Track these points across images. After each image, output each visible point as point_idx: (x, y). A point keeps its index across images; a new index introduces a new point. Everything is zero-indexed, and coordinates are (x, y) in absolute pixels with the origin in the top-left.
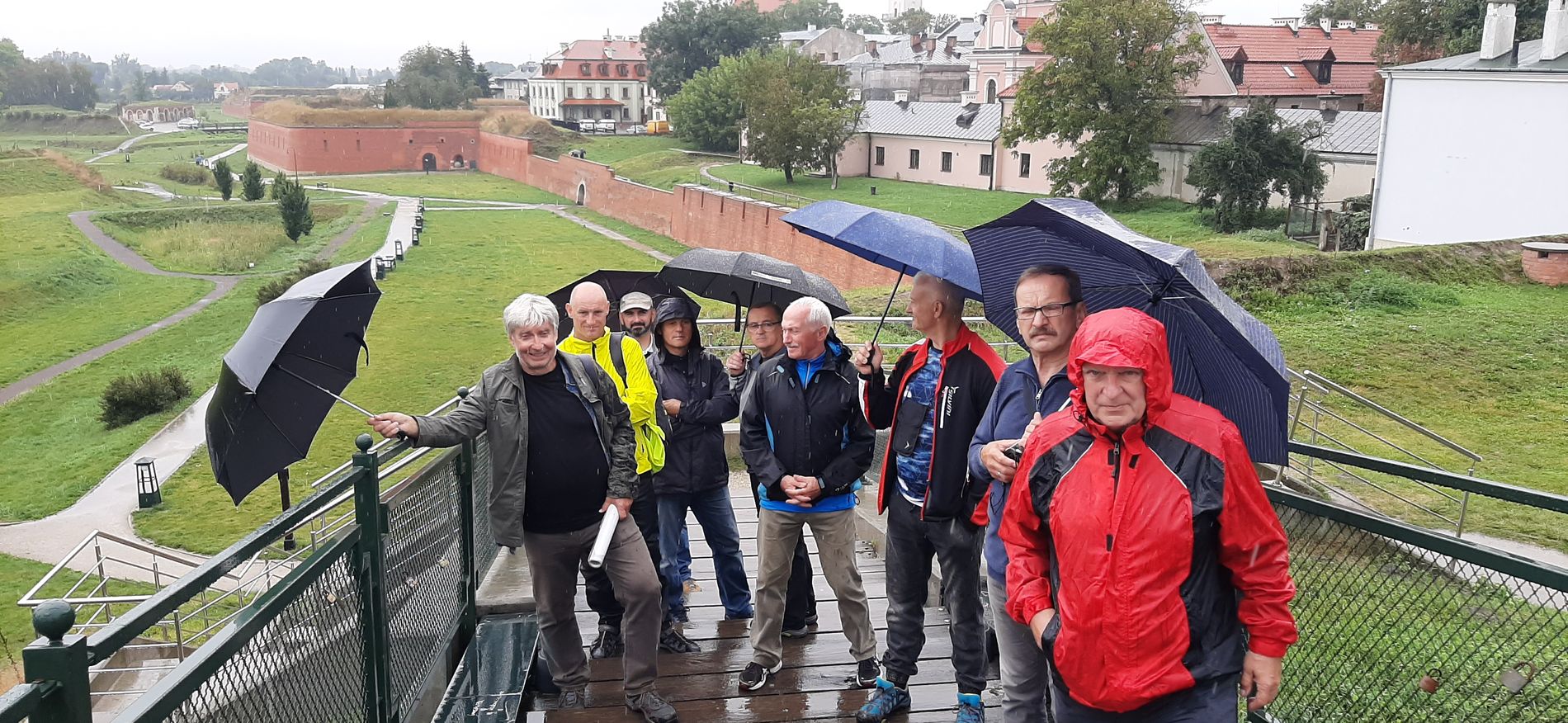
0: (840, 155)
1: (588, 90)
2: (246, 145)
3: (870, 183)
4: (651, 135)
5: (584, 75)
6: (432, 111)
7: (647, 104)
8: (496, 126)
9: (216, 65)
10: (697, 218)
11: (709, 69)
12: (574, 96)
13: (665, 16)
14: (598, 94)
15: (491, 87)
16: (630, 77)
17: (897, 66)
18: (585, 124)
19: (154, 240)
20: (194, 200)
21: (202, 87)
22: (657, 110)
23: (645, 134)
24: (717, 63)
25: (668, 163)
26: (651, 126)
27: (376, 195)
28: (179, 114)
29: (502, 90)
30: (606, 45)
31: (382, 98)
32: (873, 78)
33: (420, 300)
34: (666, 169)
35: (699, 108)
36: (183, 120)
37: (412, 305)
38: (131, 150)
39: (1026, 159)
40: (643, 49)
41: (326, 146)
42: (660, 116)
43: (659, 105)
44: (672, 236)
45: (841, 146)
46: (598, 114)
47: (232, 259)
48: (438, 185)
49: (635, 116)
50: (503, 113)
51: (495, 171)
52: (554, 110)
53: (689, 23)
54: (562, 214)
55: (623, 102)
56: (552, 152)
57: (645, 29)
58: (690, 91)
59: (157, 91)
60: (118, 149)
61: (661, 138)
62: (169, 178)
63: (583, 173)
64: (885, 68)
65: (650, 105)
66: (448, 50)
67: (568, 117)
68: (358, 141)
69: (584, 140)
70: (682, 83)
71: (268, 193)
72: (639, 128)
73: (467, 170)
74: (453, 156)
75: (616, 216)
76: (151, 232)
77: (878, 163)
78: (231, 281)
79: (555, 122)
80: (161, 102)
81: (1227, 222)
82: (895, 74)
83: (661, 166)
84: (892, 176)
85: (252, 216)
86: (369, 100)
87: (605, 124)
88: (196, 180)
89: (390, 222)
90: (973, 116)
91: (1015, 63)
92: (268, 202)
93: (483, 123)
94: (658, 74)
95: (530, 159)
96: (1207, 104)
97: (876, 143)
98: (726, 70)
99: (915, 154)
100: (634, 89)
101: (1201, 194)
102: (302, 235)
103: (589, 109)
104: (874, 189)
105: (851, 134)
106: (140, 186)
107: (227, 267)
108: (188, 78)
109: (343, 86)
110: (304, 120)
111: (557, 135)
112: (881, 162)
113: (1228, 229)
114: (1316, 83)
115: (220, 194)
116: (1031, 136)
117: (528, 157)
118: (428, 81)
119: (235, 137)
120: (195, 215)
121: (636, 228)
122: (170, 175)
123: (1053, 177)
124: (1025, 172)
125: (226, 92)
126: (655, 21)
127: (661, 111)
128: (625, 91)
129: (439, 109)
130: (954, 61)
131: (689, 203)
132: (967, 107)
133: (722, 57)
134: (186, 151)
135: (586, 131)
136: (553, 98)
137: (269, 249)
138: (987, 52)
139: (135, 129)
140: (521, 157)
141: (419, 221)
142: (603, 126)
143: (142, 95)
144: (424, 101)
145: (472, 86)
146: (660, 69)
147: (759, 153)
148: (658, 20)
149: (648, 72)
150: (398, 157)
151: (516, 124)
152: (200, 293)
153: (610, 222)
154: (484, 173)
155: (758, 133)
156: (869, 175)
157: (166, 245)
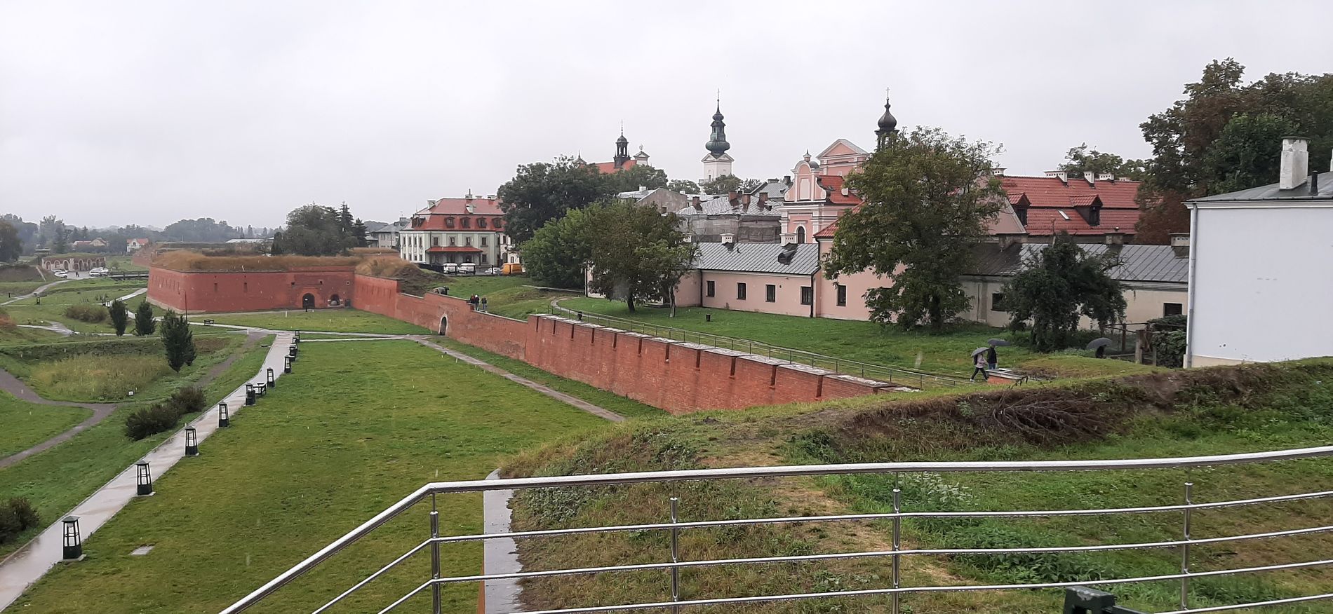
0: (676, 288)
1: (452, 240)
2: (147, 289)
3: (704, 313)
4: (506, 275)
5: (448, 227)
6: (315, 258)
7: (503, 250)
8: (369, 269)
9: (131, 225)
10: (549, 344)
11: (558, 219)
12: (440, 244)
13: (519, 176)
14: (460, 242)
15: (367, 238)
16: (488, 228)
17: (718, 217)
18: (449, 267)
19: (44, 372)
20: (91, 335)
21: (117, 242)
22: (512, 255)
23: (501, 275)
24: (564, 215)
25: (521, 297)
26: (506, 268)
27: (258, 330)
28: (92, 263)
29: (377, 241)
30: (468, 202)
31: (270, 248)
32: (698, 227)
33: (285, 424)
34: (520, 303)
35: (549, 252)
36: (95, 269)
37: (277, 429)
38: (44, 294)
39: (842, 291)
40: (499, 204)
41: (216, 289)
42: (514, 259)
43: (513, 251)
44: (526, 360)
45: (676, 281)
46: (460, 259)
47: (113, 387)
48: (313, 321)
49: (492, 260)
50: (376, 259)
51: (367, 308)
52: (421, 256)
53: (540, 182)
54: (426, 343)
55: (482, 249)
56: (418, 290)
57: (502, 186)
58: (540, 239)
59: (77, 246)
60: (32, 294)
61: (514, 278)
62: (72, 317)
63: (445, 307)
64: (708, 219)
65: (505, 251)
66: (330, 208)
67: (433, 262)
68: (246, 283)
69: (447, 280)
70: (535, 231)
71: (158, 330)
72: (495, 270)
73: (342, 307)
74: (330, 296)
75: (475, 344)
76: (44, 364)
77: (709, 295)
78: (110, 409)
79: (422, 266)
80: (77, 254)
81: (1042, 342)
82: (717, 223)
83: (517, 299)
84: (723, 306)
85: (140, 349)
86: (258, 249)
87: (465, 267)
88: (96, 318)
89: (266, 353)
90: (793, 254)
91: (820, 213)
92: (157, 336)
93: (357, 267)
94: (513, 223)
95: (398, 297)
96: (1004, 241)
97: (708, 278)
98: (572, 220)
99: (742, 287)
100: (491, 238)
101: (1013, 317)
102: (185, 365)
103: (452, 255)
104: (708, 317)
105: (687, 270)
106: (45, 324)
107: (106, 396)
108: (104, 235)
109: (239, 241)
110: (198, 266)
111: (425, 276)
112: (711, 294)
113: (1044, 348)
114: (1088, 225)
115: (114, 330)
116: (849, 270)
117: (397, 295)
118: (311, 233)
119: (138, 282)
120: (86, 349)
121: (492, 354)
122: (74, 315)
123: (870, 304)
124: (841, 301)
125: (138, 246)
126: (511, 180)
127: (514, 255)
128: (484, 240)
129: (319, 256)
130: (766, 212)
131: (542, 331)
132: (785, 247)
133: (568, 209)
134: (91, 295)
135: (449, 273)
136: (421, 246)
137: (150, 379)
138: (796, 204)
139: (50, 277)
140: (390, 294)
141: (294, 351)
142: (464, 268)
143: (61, 250)
144: (308, 249)
145: (351, 237)
146: (515, 220)
147: (605, 286)
148: (513, 179)
149: (504, 223)
150: (282, 297)
151: (387, 267)
152: (76, 420)
153: (470, 350)
154: (356, 309)
155: (603, 269)
156: (701, 305)
157: (53, 376)
